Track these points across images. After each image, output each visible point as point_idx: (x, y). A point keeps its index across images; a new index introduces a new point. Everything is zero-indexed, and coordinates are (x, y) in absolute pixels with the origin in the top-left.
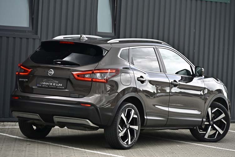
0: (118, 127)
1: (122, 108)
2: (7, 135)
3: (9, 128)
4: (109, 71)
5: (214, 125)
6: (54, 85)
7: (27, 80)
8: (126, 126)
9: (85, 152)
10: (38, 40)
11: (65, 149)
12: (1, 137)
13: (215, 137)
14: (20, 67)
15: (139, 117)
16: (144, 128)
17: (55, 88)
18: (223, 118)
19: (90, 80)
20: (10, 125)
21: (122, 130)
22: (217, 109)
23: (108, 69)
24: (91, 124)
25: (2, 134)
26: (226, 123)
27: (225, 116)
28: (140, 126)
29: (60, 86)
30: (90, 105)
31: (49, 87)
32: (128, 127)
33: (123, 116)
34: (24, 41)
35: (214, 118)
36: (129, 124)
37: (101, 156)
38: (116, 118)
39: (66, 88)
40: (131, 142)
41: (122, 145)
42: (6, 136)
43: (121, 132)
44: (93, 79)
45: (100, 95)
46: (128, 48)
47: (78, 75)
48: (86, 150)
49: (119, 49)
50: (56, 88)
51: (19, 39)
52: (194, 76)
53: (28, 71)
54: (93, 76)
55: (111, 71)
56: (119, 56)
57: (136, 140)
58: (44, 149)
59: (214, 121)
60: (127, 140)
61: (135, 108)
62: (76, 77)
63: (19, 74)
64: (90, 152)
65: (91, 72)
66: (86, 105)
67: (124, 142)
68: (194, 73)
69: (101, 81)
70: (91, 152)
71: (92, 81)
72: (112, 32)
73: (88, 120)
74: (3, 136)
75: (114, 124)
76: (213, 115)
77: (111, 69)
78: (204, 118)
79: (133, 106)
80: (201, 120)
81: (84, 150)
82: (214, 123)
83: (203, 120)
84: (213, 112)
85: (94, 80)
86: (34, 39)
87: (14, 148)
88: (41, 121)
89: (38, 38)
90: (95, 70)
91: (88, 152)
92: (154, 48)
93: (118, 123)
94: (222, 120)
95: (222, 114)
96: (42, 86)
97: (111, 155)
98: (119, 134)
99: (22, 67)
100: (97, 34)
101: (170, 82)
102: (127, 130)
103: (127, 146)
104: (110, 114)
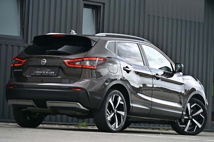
0: (106, 111)
1: (110, 94)
4: (98, 59)
5: (193, 120)
6: (46, 73)
7: (21, 70)
8: (113, 111)
13: (194, 131)
14: (14, 59)
15: (125, 104)
16: (129, 116)
17: (47, 75)
18: (201, 113)
19: (80, 66)
21: (110, 114)
22: (195, 104)
23: (97, 58)
24: (82, 107)
26: (204, 117)
27: (203, 111)
28: (126, 112)
29: (52, 74)
30: (80, 90)
31: (42, 75)
32: (115, 112)
33: (110, 101)
35: (193, 113)
36: (116, 109)
38: (104, 102)
39: (58, 76)
40: (118, 126)
41: (110, 128)
43: (109, 115)
44: (83, 65)
45: (89, 80)
46: (114, 41)
47: (69, 63)
49: (106, 41)
50: (49, 76)
52: (174, 72)
53: (22, 62)
54: (83, 63)
55: (99, 59)
56: (106, 47)
57: (123, 124)
59: (193, 115)
60: (115, 123)
61: (122, 95)
62: (67, 64)
63: (13, 65)
65: (81, 60)
66: (77, 90)
67: (112, 125)
68: (174, 70)
69: (90, 67)
71: (82, 68)
73: (78, 103)
75: (103, 108)
76: (192, 111)
77: (99, 58)
78: (184, 112)
79: (119, 93)
80: (181, 113)
82: (193, 117)
83: (183, 113)
84: (192, 107)
85: (84, 67)
88: (35, 107)
90: (85, 58)
92: (137, 44)
93: (106, 107)
94: (200, 115)
95: (200, 109)
96: (35, 75)
98: (107, 117)
99: (16, 59)
101: (153, 75)
102: (114, 115)
103: (114, 129)
104: (99, 98)
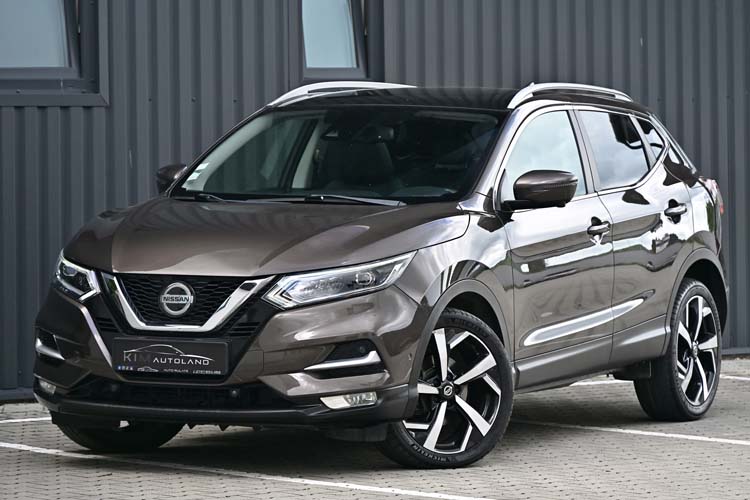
2: (24, 447)
3: (25, 424)
9: (306, 487)
10: (103, 110)
11: (235, 480)
12: (3, 455)
20: (26, 414)
25: (7, 445)
34: (55, 115)
37: (364, 496)
42: (20, 451)
48: (307, 481)
51: (36, 109)
58: (163, 485)
64: (322, 487)
70: (327, 488)
72: (355, 66)
74: (11, 451)
81: (299, 481)
86: (88, 108)
87: (58, 491)
89: (102, 104)
91: (317, 487)
97: (397, 491)
100: (306, 75)
